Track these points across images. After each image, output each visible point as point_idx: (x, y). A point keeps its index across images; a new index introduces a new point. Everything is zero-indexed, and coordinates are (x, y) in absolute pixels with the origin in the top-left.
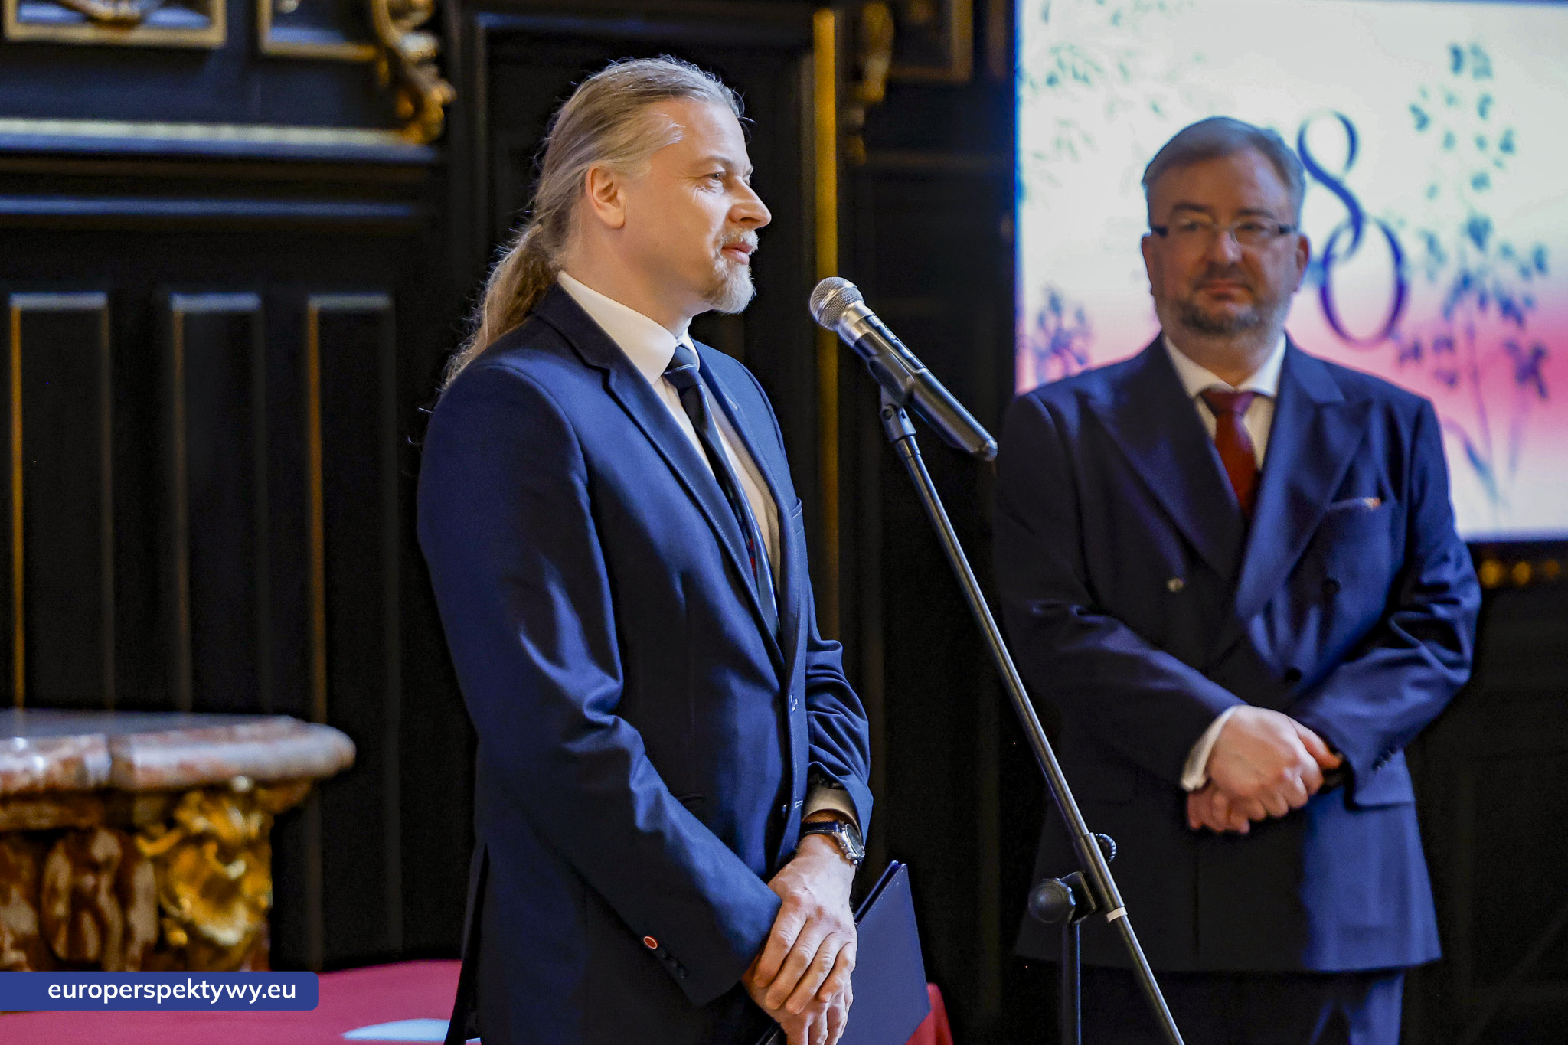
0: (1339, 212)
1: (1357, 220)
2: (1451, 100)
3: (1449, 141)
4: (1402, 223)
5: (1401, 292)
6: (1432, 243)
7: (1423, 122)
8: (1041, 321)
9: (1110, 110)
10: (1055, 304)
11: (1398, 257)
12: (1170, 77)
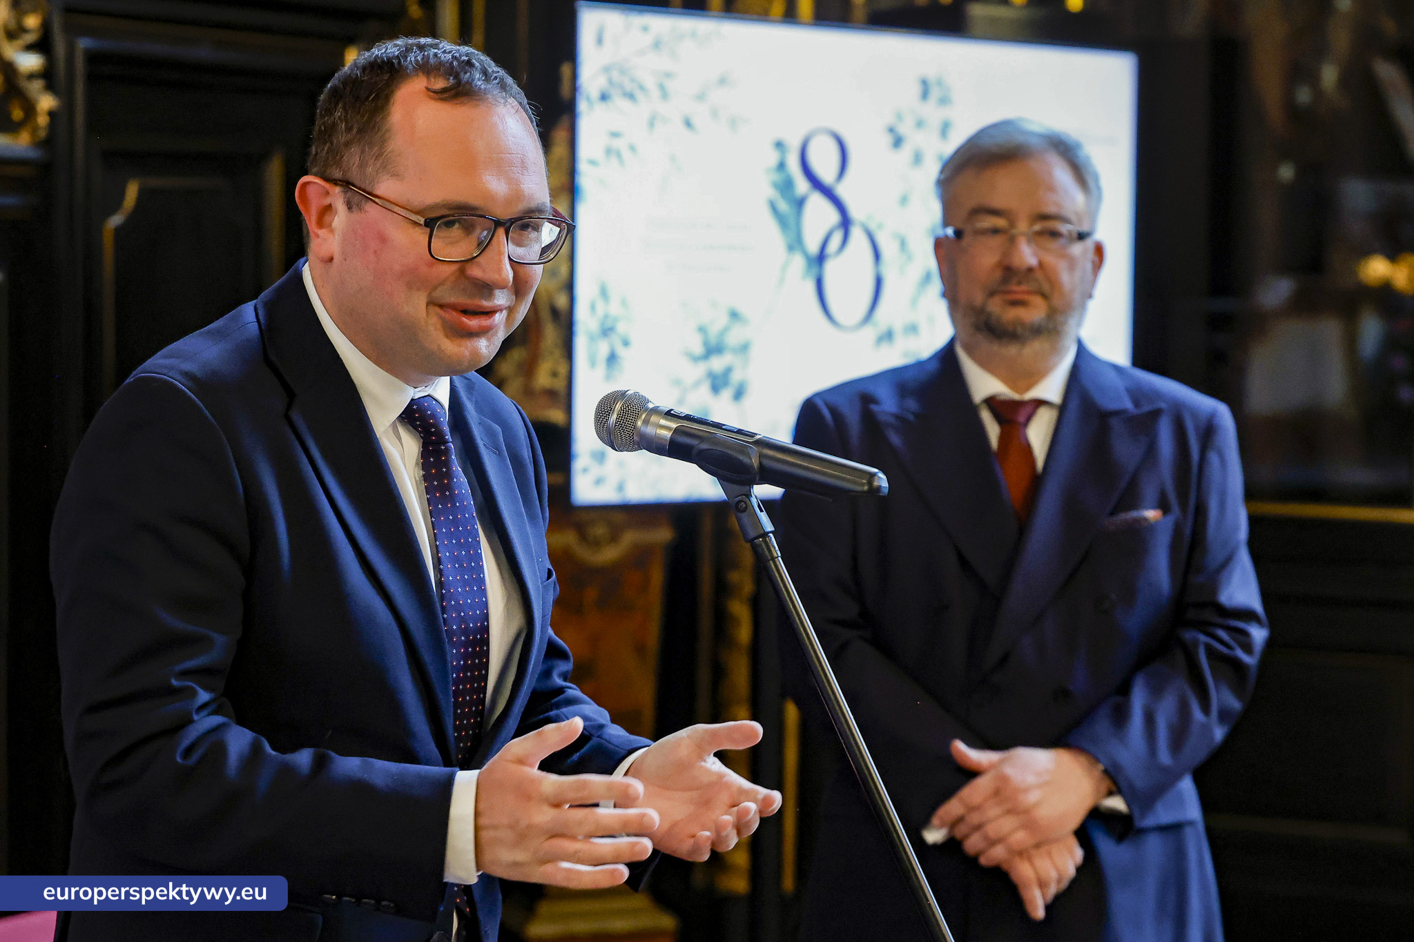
0: (831, 216)
1: (846, 223)
2: (920, 124)
3: (918, 159)
4: (880, 226)
5: (879, 282)
6: (903, 244)
7: (898, 142)
8: (593, 307)
9: (651, 124)
10: (604, 293)
11: (877, 255)
12: (701, 97)
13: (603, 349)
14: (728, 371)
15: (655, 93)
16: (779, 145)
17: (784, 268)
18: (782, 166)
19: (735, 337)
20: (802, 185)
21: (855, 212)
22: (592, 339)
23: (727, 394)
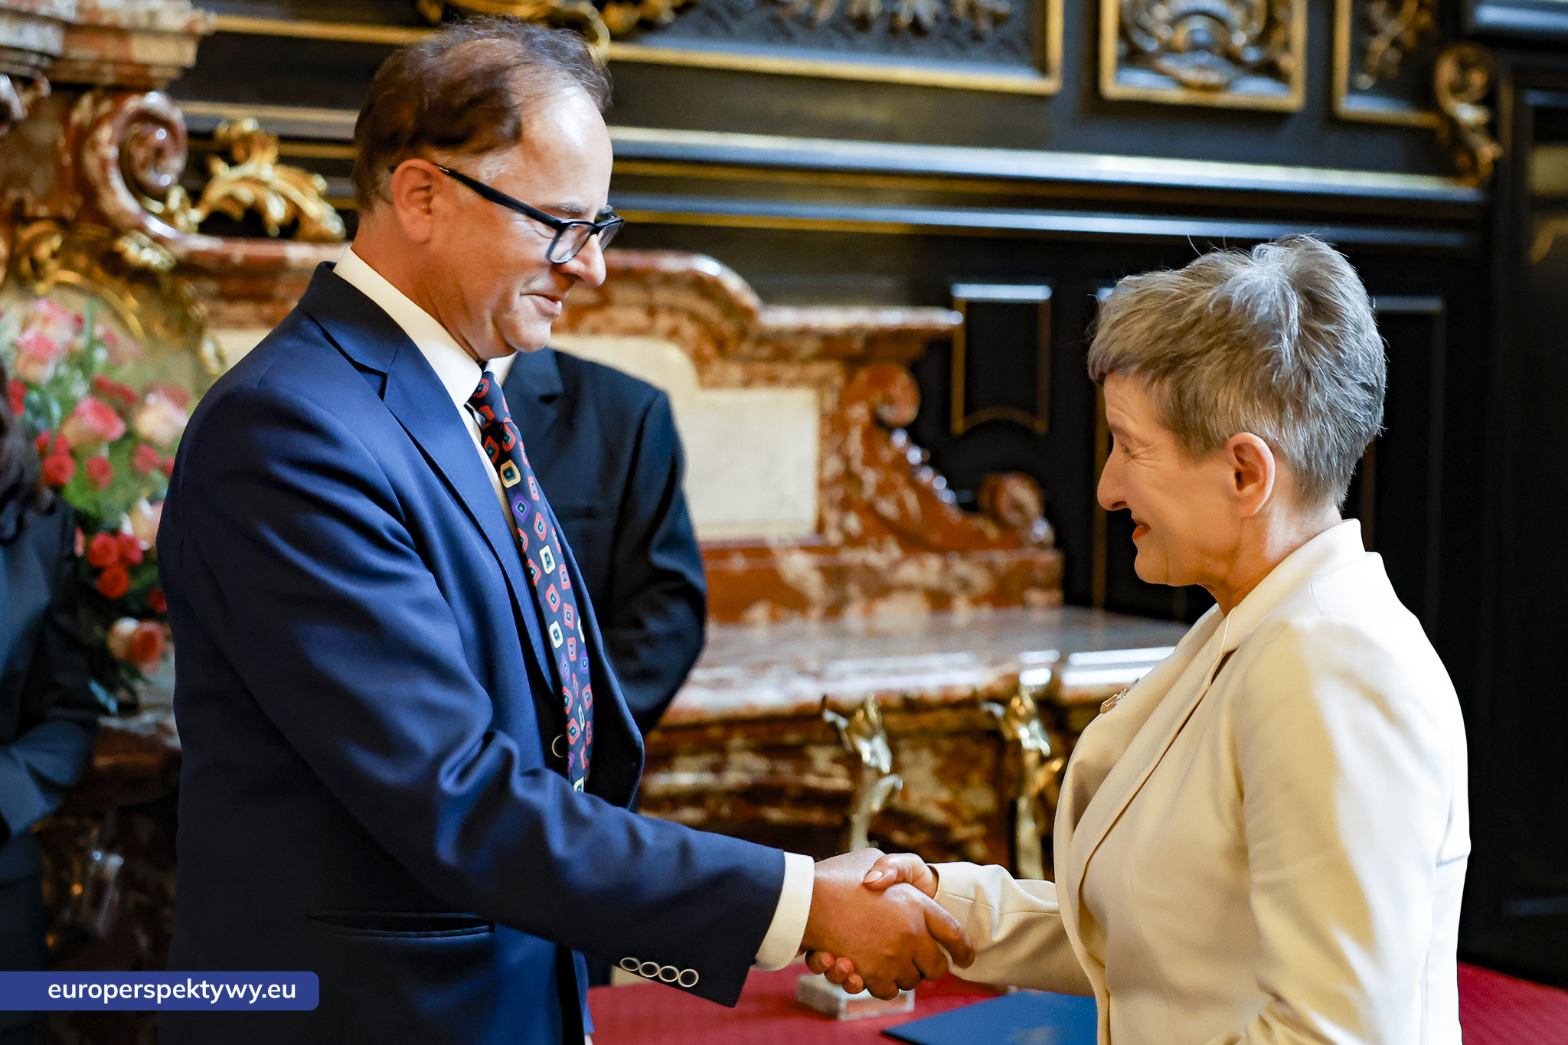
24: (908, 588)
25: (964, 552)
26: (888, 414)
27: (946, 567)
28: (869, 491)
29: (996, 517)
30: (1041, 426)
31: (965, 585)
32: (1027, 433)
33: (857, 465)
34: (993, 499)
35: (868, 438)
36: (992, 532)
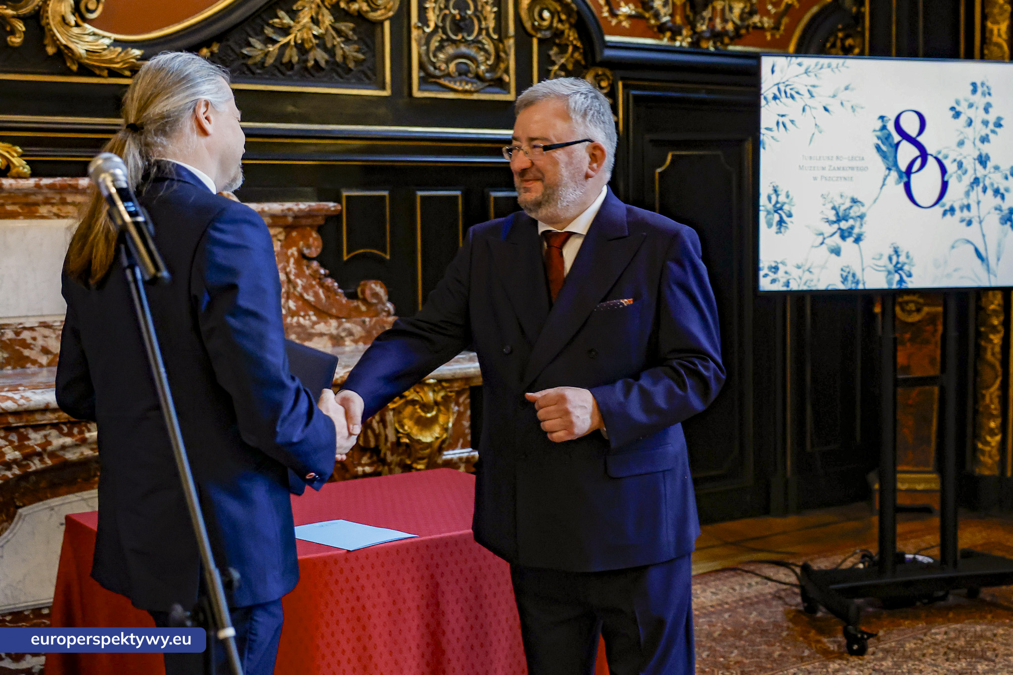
0: (916, 152)
2: (971, 105)
3: (970, 123)
4: (946, 157)
5: (945, 185)
6: (960, 164)
7: (957, 115)
8: (769, 199)
9: (804, 110)
10: (776, 191)
11: (944, 171)
12: (834, 96)
13: (776, 218)
14: (852, 228)
15: (808, 95)
16: (882, 118)
17: (885, 180)
18: (884, 128)
19: (855, 211)
20: (897, 138)
21: (929, 150)
22: (769, 213)
23: (850, 240)
24: (321, 335)
25: (348, 318)
26: (306, 251)
27: (340, 324)
28: (299, 289)
29: (365, 301)
30: (388, 257)
31: (350, 333)
32: (382, 260)
33: (292, 277)
34: (363, 292)
35: (297, 262)
36: (363, 308)
